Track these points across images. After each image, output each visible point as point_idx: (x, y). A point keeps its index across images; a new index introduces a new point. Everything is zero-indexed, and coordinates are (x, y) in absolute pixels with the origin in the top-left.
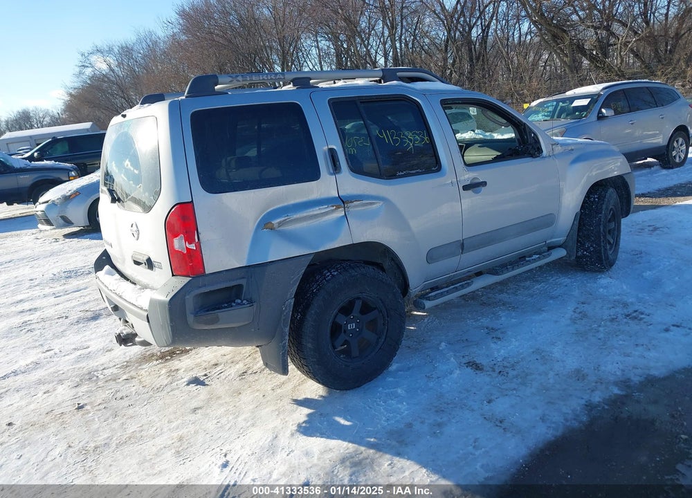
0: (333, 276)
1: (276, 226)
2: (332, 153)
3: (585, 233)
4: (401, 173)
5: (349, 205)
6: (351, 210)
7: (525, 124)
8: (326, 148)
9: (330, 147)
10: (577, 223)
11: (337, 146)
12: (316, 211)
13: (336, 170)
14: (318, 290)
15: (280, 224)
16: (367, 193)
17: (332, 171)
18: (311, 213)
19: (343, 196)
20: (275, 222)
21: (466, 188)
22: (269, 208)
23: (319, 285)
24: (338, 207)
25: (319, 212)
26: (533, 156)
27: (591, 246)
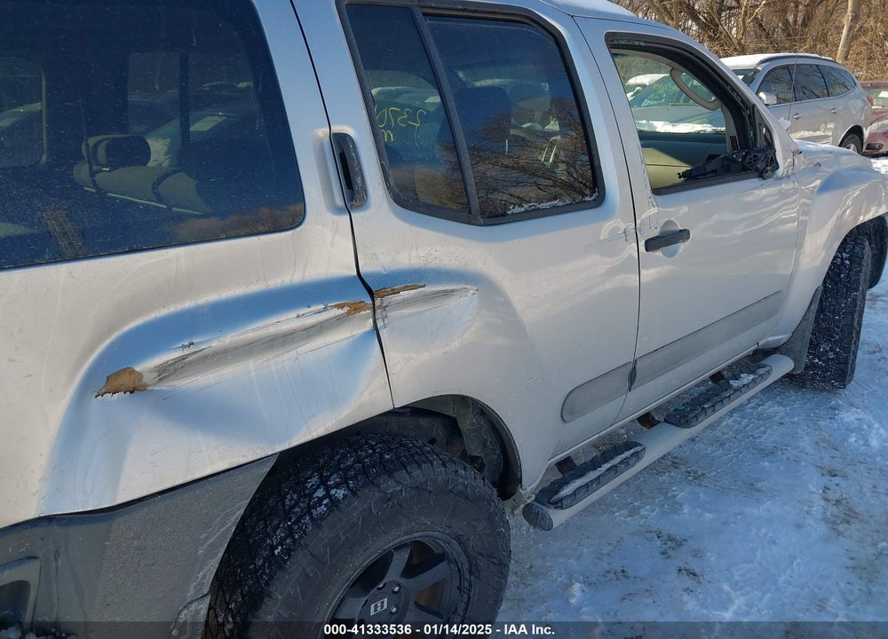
0: (334, 503)
1: (147, 379)
2: (342, 149)
3: (824, 325)
4: (518, 210)
5: (387, 299)
6: (393, 314)
7: (754, 106)
8: (323, 132)
9: (336, 129)
10: (815, 307)
11: (357, 129)
12: (288, 321)
13: (352, 198)
14: (288, 552)
15: (164, 372)
16: (434, 263)
17: (339, 202)
18: (272, 330)
19: (371, 275)
20: (147, 366)
21: (651, 245)
22: (125, 321)
23: (290, 532)
24: (356, 308)
25: (297, 324)
26: (761, 175)
27: (831, 350)
